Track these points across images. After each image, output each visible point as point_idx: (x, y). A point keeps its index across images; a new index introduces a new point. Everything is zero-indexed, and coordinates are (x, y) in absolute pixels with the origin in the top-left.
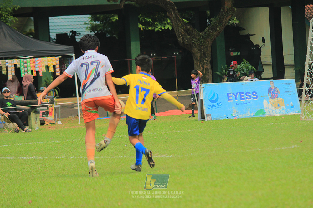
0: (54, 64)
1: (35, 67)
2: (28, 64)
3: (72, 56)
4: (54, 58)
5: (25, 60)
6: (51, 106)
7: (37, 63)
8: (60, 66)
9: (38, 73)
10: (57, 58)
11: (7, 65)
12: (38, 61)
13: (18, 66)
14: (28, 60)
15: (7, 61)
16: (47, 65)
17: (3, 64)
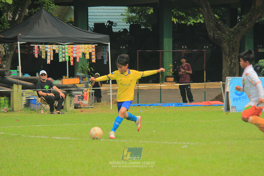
0: (90, 51)
1: (72, 52)
2: (66, 50)
3: (108, 45)
4: (90, 46)
5: (63, 47)
6: (86, 91)
7: (74, 49)
8: (95, 53)
9: (75, 59)
10: (94, 46)
11: (46, 49)
12: (75, 47)
13: (57, 52)
14: (66, 46)
15: (46, 46)
16: (83, 52)
17: (43, 49)
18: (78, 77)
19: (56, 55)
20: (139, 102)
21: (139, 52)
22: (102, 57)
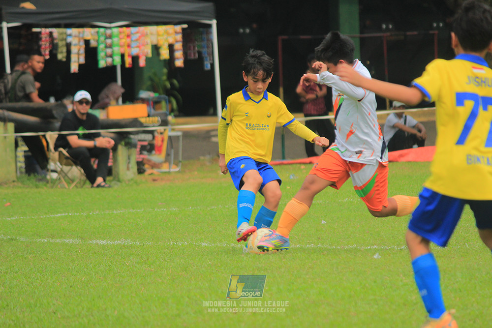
0: (171, 40)
1: (129, 46)
2: (115, 40)
3: (211, 26)
4: (170, 28)
5: (109, 32)
6: (161, 133)
7: (134, 37)
8: (183, 46)
9: (135, 59)
10: (178, 28)
11: (69, 40)
12: (137, 33)
13: (93, 44)
14: (116, 31)
15: (69, 31)
16: (155, 42)
17: (61, 37)
18: (143, 101)
19: (91, 52)
20: (286, 156)
21: (283, 40)
22: (200, 53)
